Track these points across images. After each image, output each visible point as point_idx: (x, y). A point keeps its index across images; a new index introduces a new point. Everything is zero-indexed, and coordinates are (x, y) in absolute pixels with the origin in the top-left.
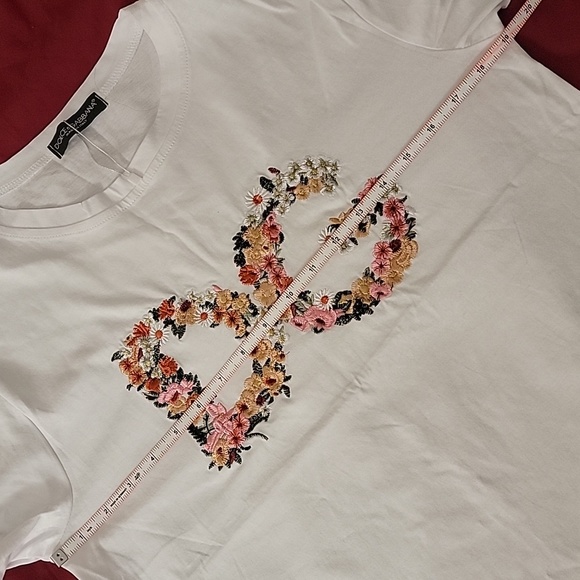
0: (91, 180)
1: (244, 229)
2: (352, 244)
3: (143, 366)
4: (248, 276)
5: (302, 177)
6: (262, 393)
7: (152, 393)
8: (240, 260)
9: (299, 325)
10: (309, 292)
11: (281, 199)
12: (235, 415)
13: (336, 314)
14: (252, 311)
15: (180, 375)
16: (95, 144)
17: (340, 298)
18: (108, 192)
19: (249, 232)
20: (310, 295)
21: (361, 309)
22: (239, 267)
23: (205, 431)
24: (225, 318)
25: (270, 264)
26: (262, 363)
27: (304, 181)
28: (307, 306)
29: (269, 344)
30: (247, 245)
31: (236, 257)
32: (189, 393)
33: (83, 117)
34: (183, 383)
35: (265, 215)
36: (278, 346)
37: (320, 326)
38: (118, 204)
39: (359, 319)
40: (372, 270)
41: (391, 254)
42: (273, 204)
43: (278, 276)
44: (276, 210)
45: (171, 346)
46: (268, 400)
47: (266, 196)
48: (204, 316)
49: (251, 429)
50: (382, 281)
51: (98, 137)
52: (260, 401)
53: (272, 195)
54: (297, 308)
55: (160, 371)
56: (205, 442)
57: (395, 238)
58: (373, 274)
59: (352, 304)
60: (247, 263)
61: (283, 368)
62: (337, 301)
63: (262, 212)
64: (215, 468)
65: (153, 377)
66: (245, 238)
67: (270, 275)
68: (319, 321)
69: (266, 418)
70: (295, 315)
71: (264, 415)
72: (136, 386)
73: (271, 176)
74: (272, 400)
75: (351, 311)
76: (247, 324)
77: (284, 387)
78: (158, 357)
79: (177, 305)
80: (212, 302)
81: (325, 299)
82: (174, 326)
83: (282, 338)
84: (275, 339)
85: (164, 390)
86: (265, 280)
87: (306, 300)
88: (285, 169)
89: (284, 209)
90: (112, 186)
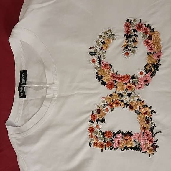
0: (40, 97)
1: (97, 73)
2: (135, 49)
3: (101, 141)
4: (110, 86)
5: (102, 43)
6: (146, 119)
7: (110, 147)
8: (104, 84)
9: (140, 88)
10: (134, 75)
11: (101, 55)
12: (144, 133)
13: (149, 75)
14: (121, 96)
15: (115, 134)
16: (33, 85)
17: (146, 69)
18: (47, 96)
19: (99, 73)
20: (135, 76)
21: (156, 66)
22: (105, 86)
23: (138, 146)
24: (114, 105)
25: (114, 77)
26: (138, 109)
27: (103, 43)
28: (137, 80)
29: (135, 102)
30: (102, 77)
31: (102, 84)
32: (122, 138)
33: (23, 80)
34: (118, 136)
35: (100, 63)
36: (138, 100)
37: (147, 83)
38: (53, 97)
39: (158, 70)
40: (149, 52)
41: (151, 42)
42: (100, 58)
43: (120, 78)
44: (102, 59)
45: (104, 127)
46: (150, 119)
47: (95, 57)
48: (107, 110)
49: (153, 133)
50: (155, 52)
51: (32, 83)
52: (148, 122)
53: (97, 56)
54: (134, 83)
55: (107, 138)
56: (141, 149)
57: (148, 35)
58: (150, 52)
59: (152, 67)
60: (107, 83)
61: (146, 105)
62: (146, 70)
63: (98, 63)
64: (152, 155)
65: (106, 142)
66: (99, 76)
67: (117, 80)
68: (145, 81)
69: (155, 126)
70: (135, 86)
71: (153, 125)
72: (104, 149)
73: (92, 50)
74: (151, 119)
75: (153, 70)
76: (122, 101)
77: (152, 111)
78: (103, 134)
79: (95, 113)
80: (106, 103)
81: (141, 73)
82: (100, 120)
83: (138, 96)
84: (136, 98)
85: (113, 143)
86: (116, 83)
87: (135, 78)
88: (94, 44)
89: (104, 56)
90: (47, 94)
